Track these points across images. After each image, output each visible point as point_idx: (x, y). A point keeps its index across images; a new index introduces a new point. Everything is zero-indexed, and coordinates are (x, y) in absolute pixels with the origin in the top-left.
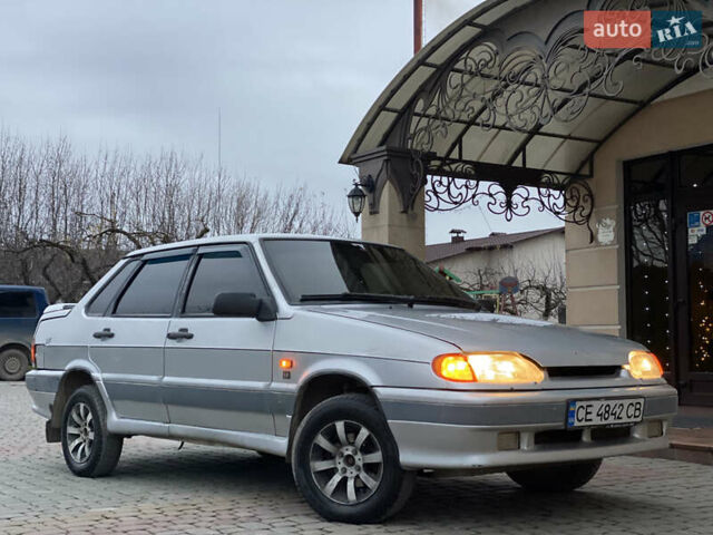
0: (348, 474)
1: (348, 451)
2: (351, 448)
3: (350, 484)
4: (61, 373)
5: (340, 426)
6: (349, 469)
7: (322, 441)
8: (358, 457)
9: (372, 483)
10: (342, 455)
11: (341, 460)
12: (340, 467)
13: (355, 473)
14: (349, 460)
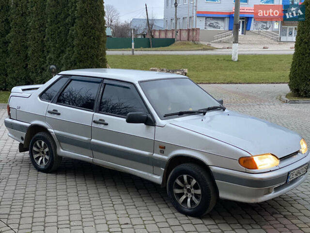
0: (188, 196)
1: (189, 187)
2: (189, 186)
3: (189, 200)
4: (28, 125)
5: (185, 177)
6: (189, 194)
7: (178, 182)
8: (192, 190)
9: (197, 202)
10: (186, 188)
11: (186, 190)
12: (185, 192)
13: (191, 196)
14: (189, 191)
